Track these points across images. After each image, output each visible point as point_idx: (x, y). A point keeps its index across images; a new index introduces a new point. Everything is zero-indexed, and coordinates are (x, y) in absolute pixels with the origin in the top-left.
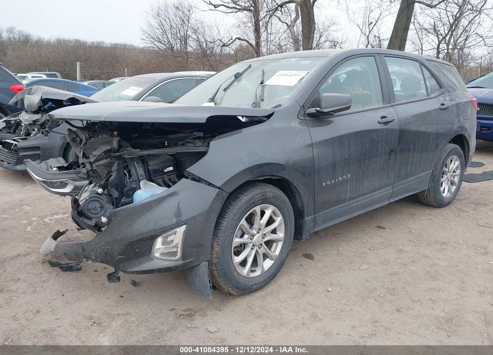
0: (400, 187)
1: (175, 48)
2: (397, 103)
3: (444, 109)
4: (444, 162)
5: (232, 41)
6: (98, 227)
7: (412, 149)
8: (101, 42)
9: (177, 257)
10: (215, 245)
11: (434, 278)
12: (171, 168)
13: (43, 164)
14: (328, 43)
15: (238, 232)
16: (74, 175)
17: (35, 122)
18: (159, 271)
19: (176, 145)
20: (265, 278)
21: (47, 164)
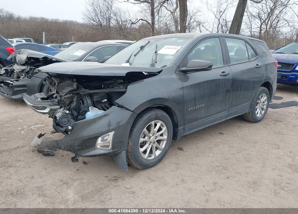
0: (232, 111)
1: (103, 24)
2: (231, 64)
3: (258, 68)
4: (258, 97)
5: (137, 21)
6: (66, 132)
7: (239, 90)
8: (57, 19)
9: (109, 148)
10: (130, 142)
11: (248, 161)
12: (106, 100)
13: (33, 96)
14: (195, 22)
15: (142, 135)
16: (51, 103)
17: (23, 71)
18: (100, 155)
19: (108, 87)
20: (157, 160)
21: (35, 96)
